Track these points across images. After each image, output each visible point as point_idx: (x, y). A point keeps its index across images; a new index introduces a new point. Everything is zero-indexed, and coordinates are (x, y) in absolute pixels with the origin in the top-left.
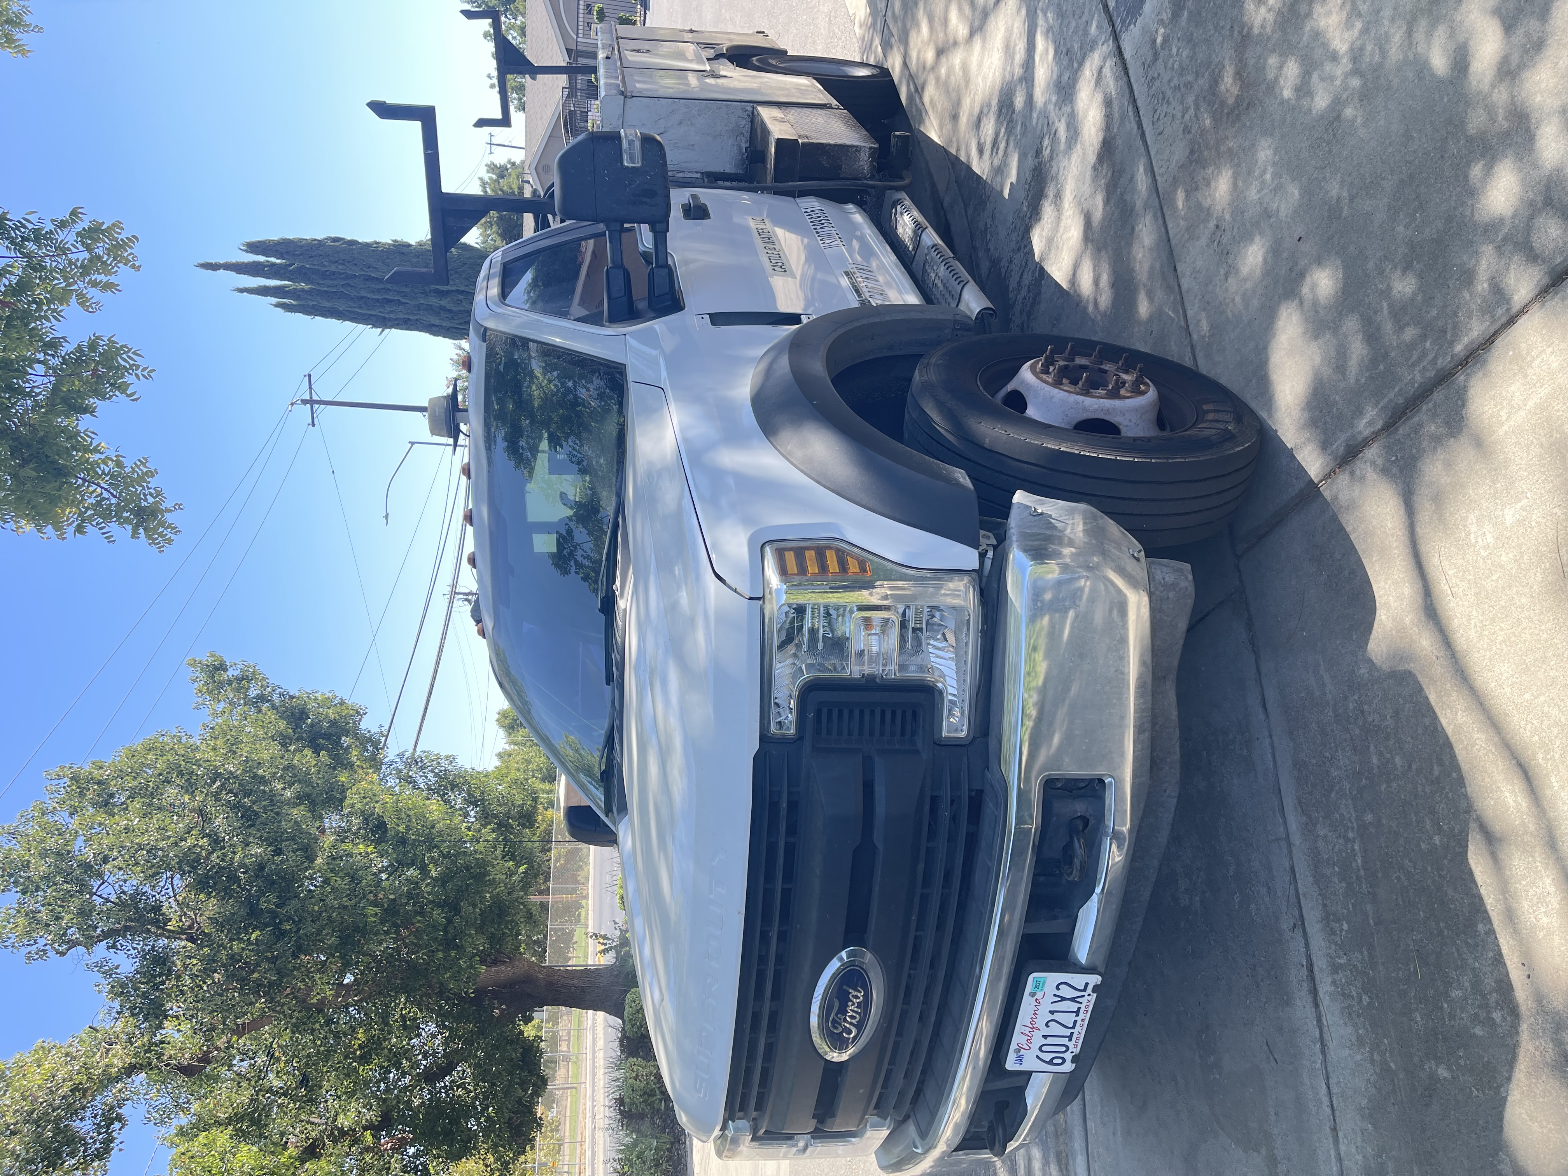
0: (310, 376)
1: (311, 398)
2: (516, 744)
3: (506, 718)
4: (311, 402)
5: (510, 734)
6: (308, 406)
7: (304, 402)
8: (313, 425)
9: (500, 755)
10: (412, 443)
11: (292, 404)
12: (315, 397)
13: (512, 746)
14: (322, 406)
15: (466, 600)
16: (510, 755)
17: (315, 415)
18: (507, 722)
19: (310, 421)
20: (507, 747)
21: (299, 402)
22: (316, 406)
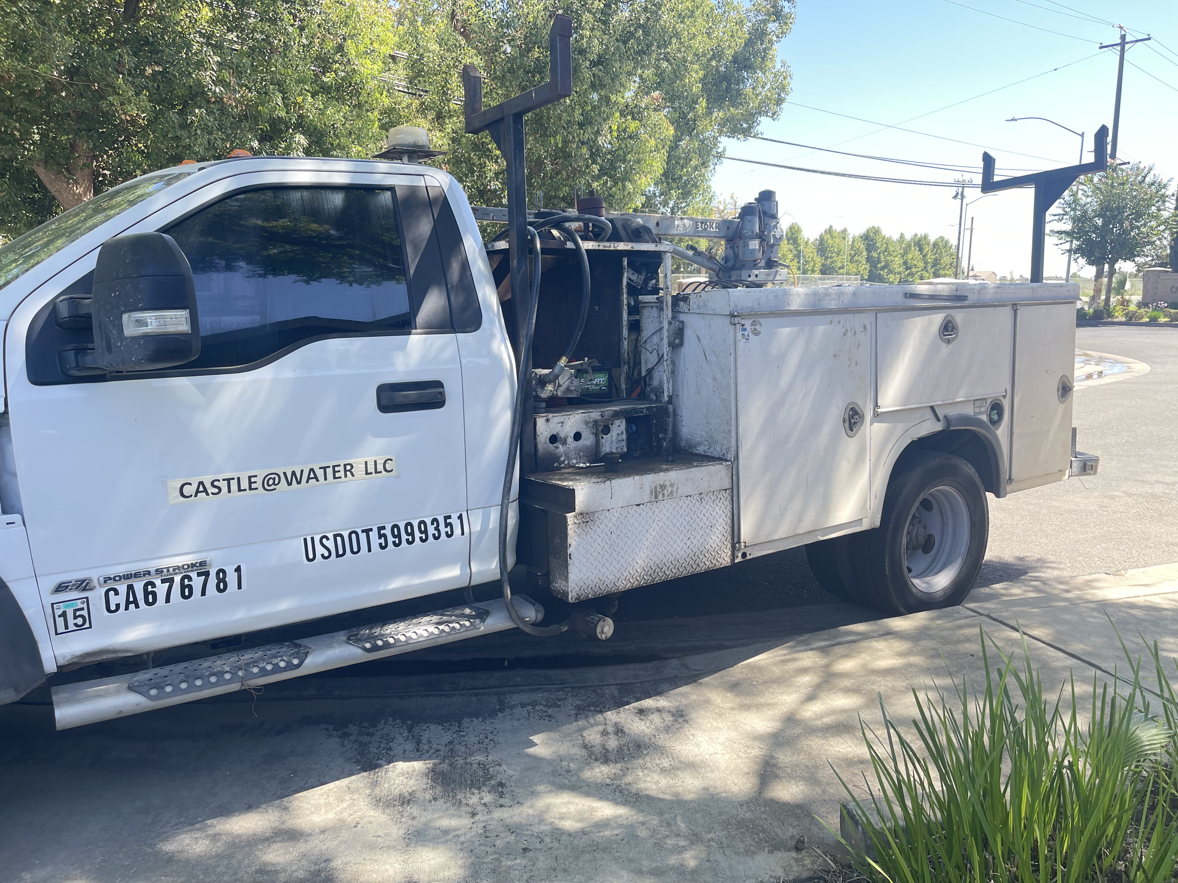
0: (1149, 39)
1: (1127, 43)
2: (853, 242)
3: (875, 233)
4: (1123, 42)
5: (861, 237)
6: (1119, 41)
7: (1123, 37)
8: (1101, 48)
9: (845, 231)
10: (1082, 135)
11: (1121, 28)
12: (1127, 46)
13: (851, 240)
14: (1119, 53)
15: (957, 194)
16: (844, 238)
17: (1110, 48)
18: (871, 234)
19: (1104, 44)
20: (850, 237)
21: (1123, 33)
22: (1119, 48)
